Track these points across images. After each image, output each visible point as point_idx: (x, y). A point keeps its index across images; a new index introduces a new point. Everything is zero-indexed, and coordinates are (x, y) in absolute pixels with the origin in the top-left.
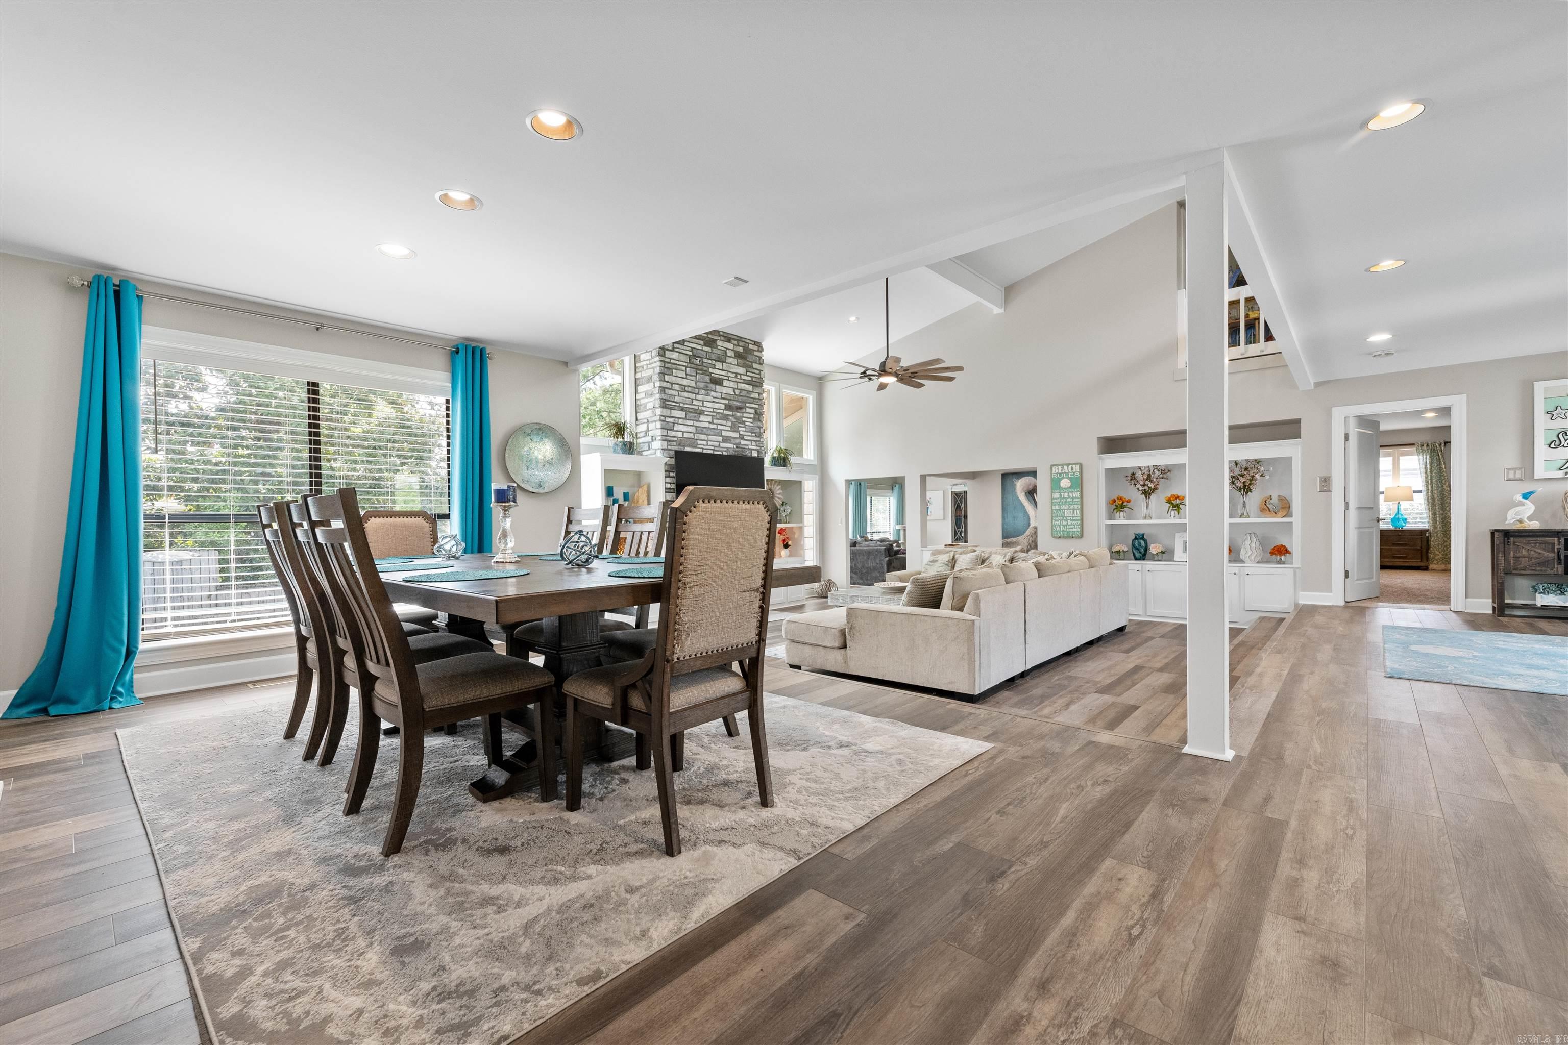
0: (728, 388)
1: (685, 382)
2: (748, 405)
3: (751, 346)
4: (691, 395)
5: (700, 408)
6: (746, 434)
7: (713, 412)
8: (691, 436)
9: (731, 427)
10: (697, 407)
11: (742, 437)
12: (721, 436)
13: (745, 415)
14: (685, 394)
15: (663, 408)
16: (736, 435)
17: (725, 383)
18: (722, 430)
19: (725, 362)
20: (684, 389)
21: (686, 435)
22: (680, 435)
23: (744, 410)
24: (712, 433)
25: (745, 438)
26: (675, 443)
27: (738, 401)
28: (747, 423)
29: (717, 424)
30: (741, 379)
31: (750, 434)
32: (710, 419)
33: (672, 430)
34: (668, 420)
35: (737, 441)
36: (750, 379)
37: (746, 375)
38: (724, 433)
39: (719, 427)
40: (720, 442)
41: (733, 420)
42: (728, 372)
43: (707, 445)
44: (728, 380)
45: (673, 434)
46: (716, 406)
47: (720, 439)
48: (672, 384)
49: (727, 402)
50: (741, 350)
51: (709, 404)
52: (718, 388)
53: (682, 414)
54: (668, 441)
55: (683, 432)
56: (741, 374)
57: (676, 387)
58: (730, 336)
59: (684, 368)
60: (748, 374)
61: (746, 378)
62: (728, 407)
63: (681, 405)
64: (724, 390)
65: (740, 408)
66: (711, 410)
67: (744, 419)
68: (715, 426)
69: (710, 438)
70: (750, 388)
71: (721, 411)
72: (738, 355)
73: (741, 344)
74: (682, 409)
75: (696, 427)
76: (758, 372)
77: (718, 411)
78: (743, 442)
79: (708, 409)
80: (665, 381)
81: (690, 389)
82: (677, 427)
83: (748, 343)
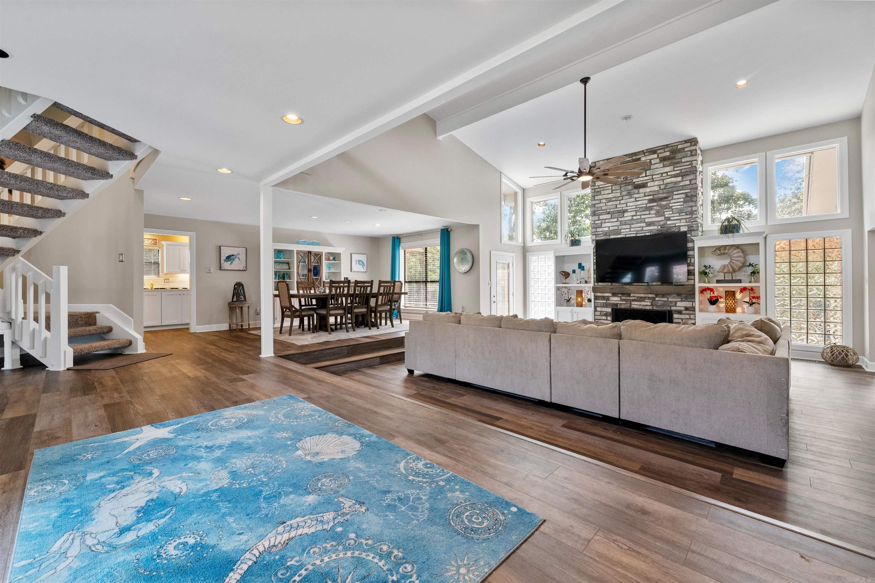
0: (653, 187)
1: (610, 196)
2: (675, 193)
3: (679, 147)
4: (614, 203)
5: (624, 209)
6: (673, 215)
7: (636, 208)
8: (616, 228)
9: (656, 214)
10: (621, 209)
11: (668, 219)
12: (645, 222)
13: (672, 201)
14: (611, 203)
15: (592, 216)
16: (662, 218)
17: (649, 185)
18: (645, 219)
19: (650, 169)
20: (609, 200)
21: (611, 229)
22: (607, 229)
23: (671, 198)
24: (635, 222)
25: (671, 218)
26: (602, 235)
27: (663, 193)
28: (673, 207)
29: (641, 215)
30: (667, 175)
31: (678, 215)
32: (633, 213)
33: (601, 227)
34: (596, 222)
35: (662, 223)
36: (678, 172)
37: (674, 171)
38: (647, 220)
39: (643, 217)
40: (643, 227)
41: (658, 208)
42: (653, 175)
43: (630, 231)
44: (653, 181)
45: (601, 229)
46: (639, 203)
47: (644, 225)
48: (600, 200)
49: (651, 197)
50: (668, 154)
51: (631, 204)
52: (642, 190)
53: (609, 216)
54: (595, 235)
55: (609, 227)
56: (667, 173)
57: (604, 201)
58: (654, 149)
59: (610, 187)
60: (676, 169)
61: (673, 173)
62: (651, 201)
63: (608, 211)
64: (647, 190)
65: (666, 198)
66: (634, 207)
67: (671, 205)
68: (639, 217)
69: (632, 226)
70: (679, 179)
71: (645, 205)
72: (663, 160)
73: (666, 150)
74: (608, 213)
75: (621, 221)
76: (688, 163)
77: (641, 206)
78: (669, 222)
79: (631, 207)
80: (595, 200)
81: (614, 199)
82: (603, 225)
83: (677, 146)
